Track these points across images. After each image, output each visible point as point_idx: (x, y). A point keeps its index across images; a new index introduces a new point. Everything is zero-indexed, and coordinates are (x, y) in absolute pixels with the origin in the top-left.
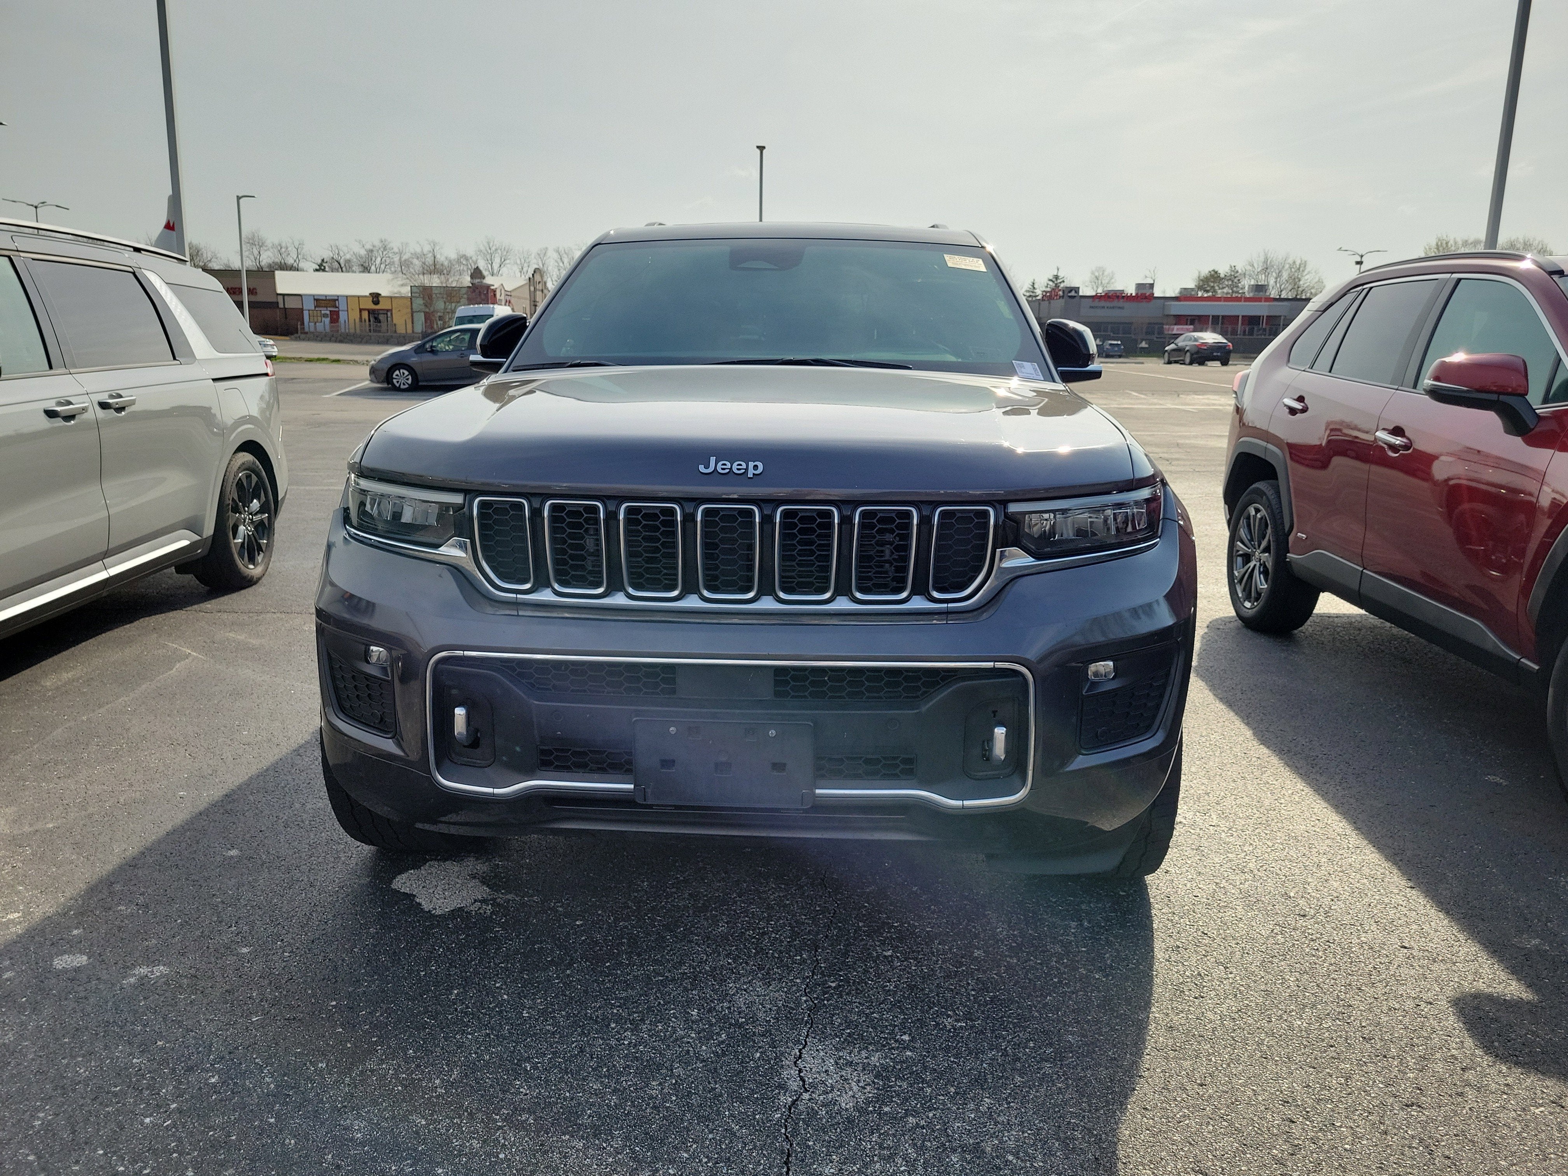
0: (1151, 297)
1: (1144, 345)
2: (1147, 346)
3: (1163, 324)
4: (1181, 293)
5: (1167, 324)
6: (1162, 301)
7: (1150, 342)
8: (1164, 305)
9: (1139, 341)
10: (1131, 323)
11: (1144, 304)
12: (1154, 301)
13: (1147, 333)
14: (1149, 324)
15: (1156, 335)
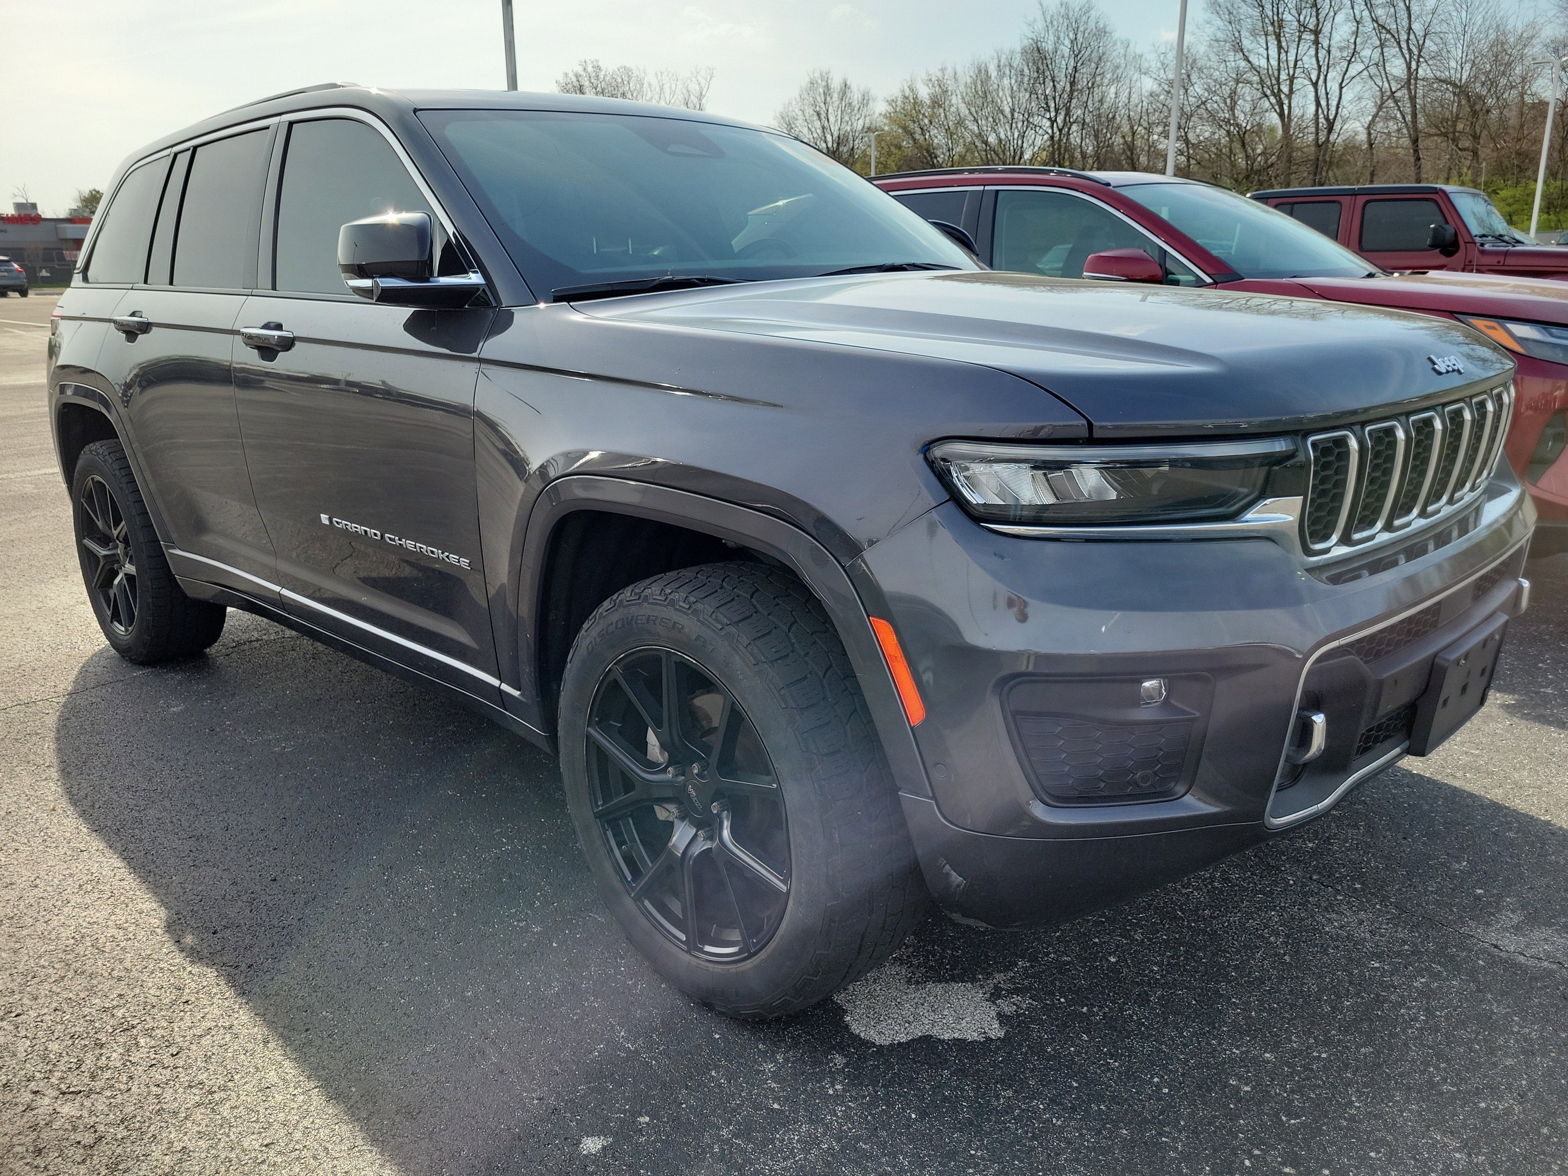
0: (37, 219)
1: (44, 273)
2: (49, 275)
3: (62, 249)
4: (71, 214)
5: (67, 249)
6: (53, 223)
7: (51, 270)
8: (56, 228)
9: (38, 269)
10: (23, 249)
11: (30, 227)
12: (42, 223)
13: (44, 260)
14: (45, 249)
15: (56, 262)
